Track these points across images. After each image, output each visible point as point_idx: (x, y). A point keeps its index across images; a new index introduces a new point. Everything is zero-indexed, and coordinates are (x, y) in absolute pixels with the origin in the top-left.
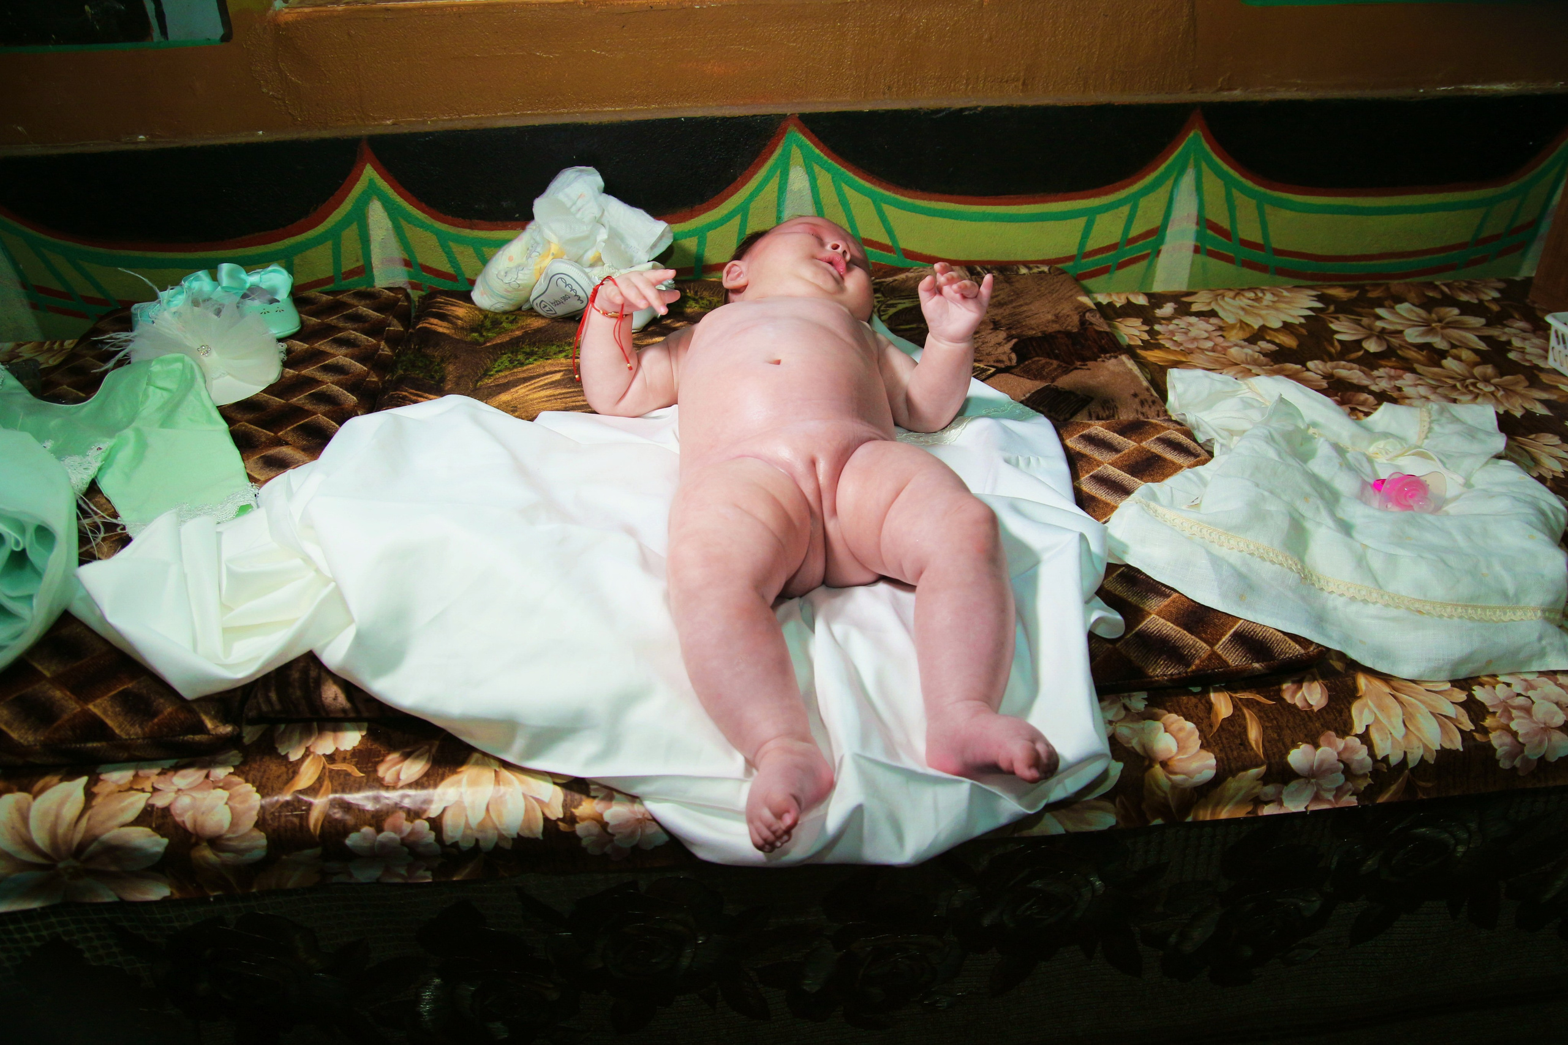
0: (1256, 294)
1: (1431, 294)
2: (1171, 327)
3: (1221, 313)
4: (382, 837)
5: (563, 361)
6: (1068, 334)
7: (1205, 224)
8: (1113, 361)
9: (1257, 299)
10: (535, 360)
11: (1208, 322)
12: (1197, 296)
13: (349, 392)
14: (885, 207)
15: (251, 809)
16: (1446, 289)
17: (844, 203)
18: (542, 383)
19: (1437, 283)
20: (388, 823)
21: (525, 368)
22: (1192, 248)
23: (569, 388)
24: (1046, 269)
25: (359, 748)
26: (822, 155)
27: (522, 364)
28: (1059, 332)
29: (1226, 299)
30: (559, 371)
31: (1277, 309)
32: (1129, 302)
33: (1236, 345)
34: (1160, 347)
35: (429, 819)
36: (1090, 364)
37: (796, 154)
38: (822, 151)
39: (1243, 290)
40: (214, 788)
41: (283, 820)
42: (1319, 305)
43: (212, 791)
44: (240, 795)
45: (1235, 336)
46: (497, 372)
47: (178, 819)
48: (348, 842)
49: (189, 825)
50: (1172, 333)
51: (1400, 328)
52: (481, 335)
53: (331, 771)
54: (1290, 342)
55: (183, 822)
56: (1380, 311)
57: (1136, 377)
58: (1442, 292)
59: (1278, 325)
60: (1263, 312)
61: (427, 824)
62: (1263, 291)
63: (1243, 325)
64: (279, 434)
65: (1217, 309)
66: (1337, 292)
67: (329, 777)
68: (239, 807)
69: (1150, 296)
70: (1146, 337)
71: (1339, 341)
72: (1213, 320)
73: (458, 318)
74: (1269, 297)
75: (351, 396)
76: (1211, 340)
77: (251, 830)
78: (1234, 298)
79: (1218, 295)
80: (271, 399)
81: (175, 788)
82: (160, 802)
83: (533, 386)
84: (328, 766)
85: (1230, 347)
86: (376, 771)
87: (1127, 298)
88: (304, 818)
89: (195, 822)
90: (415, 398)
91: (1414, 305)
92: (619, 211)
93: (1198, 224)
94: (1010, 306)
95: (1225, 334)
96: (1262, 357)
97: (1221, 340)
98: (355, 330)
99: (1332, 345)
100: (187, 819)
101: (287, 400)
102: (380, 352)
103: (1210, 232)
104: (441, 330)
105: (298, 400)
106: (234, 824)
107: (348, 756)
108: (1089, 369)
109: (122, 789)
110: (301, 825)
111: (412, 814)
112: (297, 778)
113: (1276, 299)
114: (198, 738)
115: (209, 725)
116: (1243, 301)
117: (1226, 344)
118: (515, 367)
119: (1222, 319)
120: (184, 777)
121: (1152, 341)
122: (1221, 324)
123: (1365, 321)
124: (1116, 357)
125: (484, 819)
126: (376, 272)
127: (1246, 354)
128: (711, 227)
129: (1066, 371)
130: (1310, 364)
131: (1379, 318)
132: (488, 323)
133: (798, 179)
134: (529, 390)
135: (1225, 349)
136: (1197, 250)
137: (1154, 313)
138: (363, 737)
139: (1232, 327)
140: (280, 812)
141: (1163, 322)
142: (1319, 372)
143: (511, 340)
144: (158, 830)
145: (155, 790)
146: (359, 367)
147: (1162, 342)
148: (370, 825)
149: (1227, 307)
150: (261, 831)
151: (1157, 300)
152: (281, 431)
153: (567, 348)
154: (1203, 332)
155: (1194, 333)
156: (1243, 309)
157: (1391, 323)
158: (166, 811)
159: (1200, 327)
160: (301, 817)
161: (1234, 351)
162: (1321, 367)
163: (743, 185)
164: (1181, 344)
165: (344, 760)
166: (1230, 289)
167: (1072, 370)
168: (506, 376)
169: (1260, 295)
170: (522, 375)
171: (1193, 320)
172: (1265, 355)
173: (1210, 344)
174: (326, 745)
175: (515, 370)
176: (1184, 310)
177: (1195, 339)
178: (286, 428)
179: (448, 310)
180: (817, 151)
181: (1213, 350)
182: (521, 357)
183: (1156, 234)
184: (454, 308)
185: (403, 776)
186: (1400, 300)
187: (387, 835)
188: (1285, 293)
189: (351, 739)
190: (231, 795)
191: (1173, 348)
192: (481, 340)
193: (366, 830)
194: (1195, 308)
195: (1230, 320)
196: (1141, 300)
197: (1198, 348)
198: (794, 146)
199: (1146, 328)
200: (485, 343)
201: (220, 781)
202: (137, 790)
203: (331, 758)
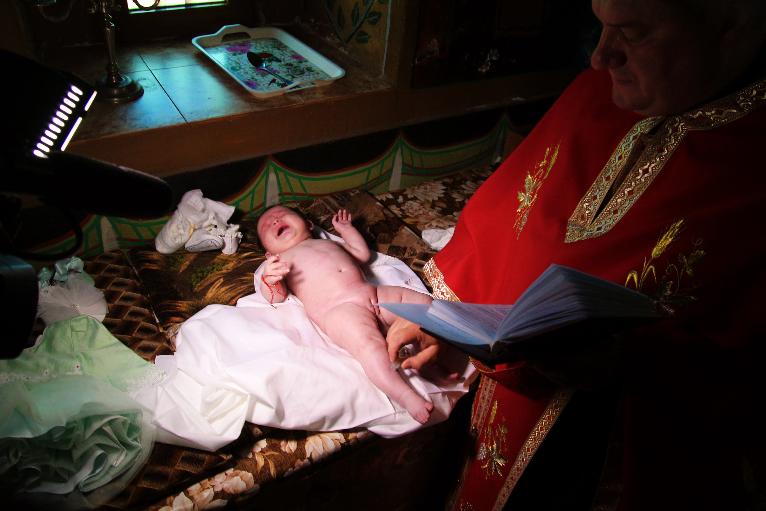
0: (424, 186)
1: (473, 175)
2: (406, 207)
3: (418, 197)
4: (295, 469)
5: (218, 272)
6: (383, 221)
7: (404, 165)
8: (403, 230)
9: (425, 188)
10: (207, 275)
11: (416, 202)
12: (407, 191)
13: (143, 308)
14: (302, 180)
15: (251, 478)
16: (476, 173)
17: (288, 181)
18: (218, 285)
19: (473, 170)
20: (296, 464)
21: (206, 279)
22: (401, 173)
23: (231, 284)
24: (358, 192)
25: (269, 445)
26: (280, 167)
27: (202, 278)
28: (380, 221)
29: (416, 190)
30: (221, 278)
31: (433, 192)
32: (387, 198)
33: (430, 211)
34: (407, 217)
35: (308, 458)
36: (397, 232)
37: (271, 167)
38: (280, 166)
39: (419, 185)
40: (233, 477)
41: (263, 478)
42: (444, 188)
43: (233, 478)
44: (243, 476)
45: (428, 206)
46: (196, 283)
47: (228, 492)
48: (285, 476)
49: (233, 492)
50: (408, 209)
51: (472, 192)
52: (175, 267)
53: (266, 456)
54: (444, 205)
55: (230, 492)
56: (463, 186)
57: (414, 235)
58: (476, 174)
59: (437, 199)
60: (430, 194)
61: (307, 460)
62: (425, 184)
63: (428, 201)
64: (133, 335)
65: (416, 196)
66: (446, 180)
67: (268, 458)
68: (247, 479)
69: (393, 194)
70: (401, 213)
71: (458, 202)
72: (418, 201)
73: (157, 260)
74: (428, 187)
75: (146, 310)
76: (421, 210)
77: (254, 485)
78: (418, 189)
79: (413, 189)
80: (113, 320)
81: (219, 483)
82: (218, 489)
83: (216, 287)
84: (264, 455)
85: (429, 212)
86: (281, 450)
87: (386, 197)
88: (269, 473)
89: (234, 490)
90: (173, 304)
91: (471, 181)
92: (211, 204)
93: (402, 165)
94: (358, 212)
95: (424, 206)
96: (439, 214)
97: (424, 209)
98: (118, 277)
99: (456, 204)
100: (231, 490)
101: (122, 319)
102: (137, 285)
103: (406, 167)
104: (155, 268)
105: (126, 317)
106: (247, 485)
107: (268, 449)
108: (399, 235)
109: (201, 491)
110: (269, 477)
111: (302, 459)
112: (258, 463)
113: (431, 187)
114: (222, 463)
115: (224, 457)
116: (421, 190)
117: (426, 211)
118: (201, 281)
119: (420, 200)
120: (218, 478)
121: (404, 214)
122: (420, 202)
123: (461, 192)
124: (403, 228)
125: (324, 452)
126: (104, 246)
127: (435, 214)
128: (240, 200)
129: (393, 238)
130: (455, 214)
131: (464, 189)
132: (171, 261)
133: (272, 177)
134: (216, 289)
135: (428, 213)
136: (402, 174)
137: (397, 202)
138: (266, 441)
139: (424, 202)
140: (261, 476)
141: (403, 205)
142: (458, 216)
143: (188, 266)
144: (223, 498)
145: (213, 486)
146: (138, 295)
147: (407, 214)
148: (291, 468)
149: (418, 194)
150: (257, 484)
151: (396, 195)
152: (133, 334)
153: (214, 266)
154: (417, 207)
155: (415, 208)
156: (423, 194)
157: (468, 191)
158: (223, 491)
159: (415, 205)
160: (268, 474)
161: (430, 213)
162: (458, 214)
163: (253, 183)
164: (413, 214)
165: (267, 451)
166: (415, 186)
167: (394, 237)
168: (201, 285)
169: (425, 186)
170: (207, 283)
171: (411, 202)
172: (440, 213)
173: (421, 212)
174: (258, 449)
175: (203, 281)
176: (406, 199)
177: (416, 211)
178: (134, 332)
179: (149, 257)
180: (279, 166)
181: (424, 214)
182: (200, 275)
183: (390, 171)
184: (150, 256)
185: (291, 448)
186: (466, 180)
187: (297, 468)
188: (433, 184)
189: (263, 444)
190: (241, 477)
191: (412, 216)
192: (176, 269)
193: (290, 469)
194: (410, 196)
195: (423, 200)
196: (390, 197)
197: (419, 214)
198: (271, 166)
199: (399, 209)
200: (179, 271)
201: (233, 474)
202: (206, 489)
203: (262, 451)
